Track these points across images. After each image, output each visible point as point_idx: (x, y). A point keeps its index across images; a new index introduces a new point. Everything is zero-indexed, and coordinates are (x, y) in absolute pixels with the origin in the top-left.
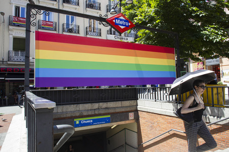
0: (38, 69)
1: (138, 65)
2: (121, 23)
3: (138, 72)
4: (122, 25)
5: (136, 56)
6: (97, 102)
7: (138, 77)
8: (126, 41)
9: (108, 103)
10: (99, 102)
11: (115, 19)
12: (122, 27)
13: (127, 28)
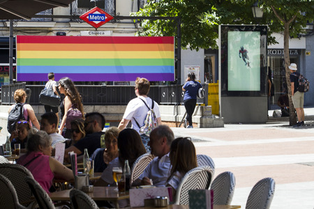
0: (19, 67)
1: (117, 60)
2: (96, 18)
3: (117, 67)
4: (97, 20)
5: (115, 50)
6: (92, 105)
7: (116, 72)
8: (102, 35)
9: (109, 107)
10: (94, 105)
11: (89, 15)
12: (97, 22)
13: (103, 22)
